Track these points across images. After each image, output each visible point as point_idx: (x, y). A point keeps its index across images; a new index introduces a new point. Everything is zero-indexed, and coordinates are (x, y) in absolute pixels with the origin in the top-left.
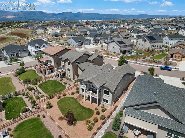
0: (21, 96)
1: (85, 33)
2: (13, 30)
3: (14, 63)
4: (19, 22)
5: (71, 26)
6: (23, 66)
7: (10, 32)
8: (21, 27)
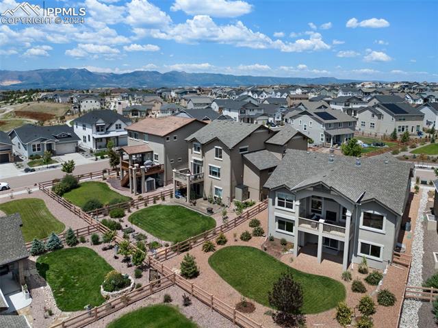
0: (88, 245)
1: (207, 106)
2: (19, 107)
3: (41, 167)
4: (31, 90)
5: (163, 95)
6: (71, 172)
7: (12, 110)
8: (39, 100)
